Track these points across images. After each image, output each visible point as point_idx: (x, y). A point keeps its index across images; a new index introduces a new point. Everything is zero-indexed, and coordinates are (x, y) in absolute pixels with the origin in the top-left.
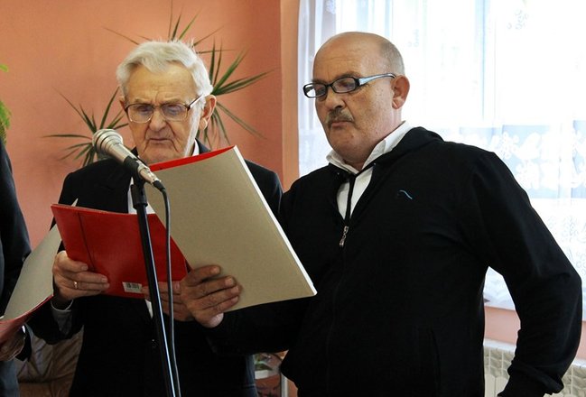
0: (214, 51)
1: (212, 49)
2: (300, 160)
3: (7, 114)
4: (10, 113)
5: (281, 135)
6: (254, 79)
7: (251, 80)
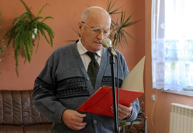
0: (122, 13)
1: (122, 12)
2: (152, 50)
3: (53, 33)
4: (54, 33)
5: (145, 41)
6: (136, 22)
7: (135, 22)
